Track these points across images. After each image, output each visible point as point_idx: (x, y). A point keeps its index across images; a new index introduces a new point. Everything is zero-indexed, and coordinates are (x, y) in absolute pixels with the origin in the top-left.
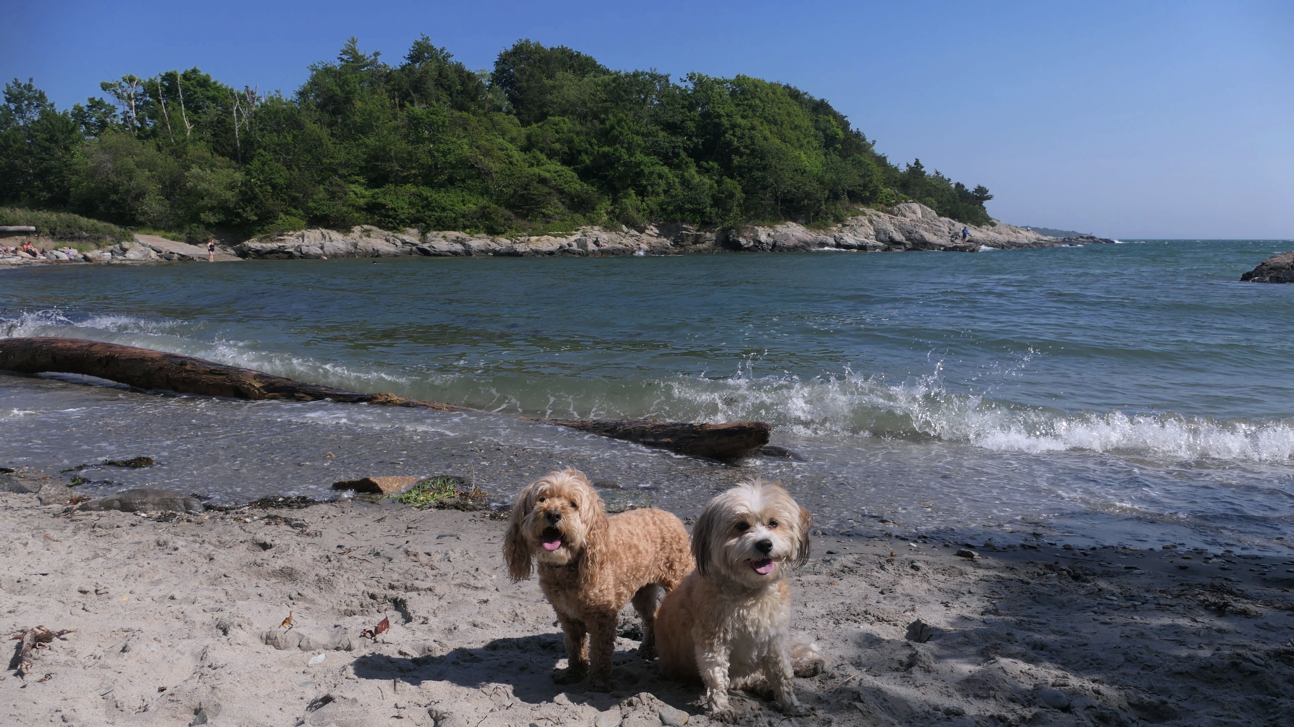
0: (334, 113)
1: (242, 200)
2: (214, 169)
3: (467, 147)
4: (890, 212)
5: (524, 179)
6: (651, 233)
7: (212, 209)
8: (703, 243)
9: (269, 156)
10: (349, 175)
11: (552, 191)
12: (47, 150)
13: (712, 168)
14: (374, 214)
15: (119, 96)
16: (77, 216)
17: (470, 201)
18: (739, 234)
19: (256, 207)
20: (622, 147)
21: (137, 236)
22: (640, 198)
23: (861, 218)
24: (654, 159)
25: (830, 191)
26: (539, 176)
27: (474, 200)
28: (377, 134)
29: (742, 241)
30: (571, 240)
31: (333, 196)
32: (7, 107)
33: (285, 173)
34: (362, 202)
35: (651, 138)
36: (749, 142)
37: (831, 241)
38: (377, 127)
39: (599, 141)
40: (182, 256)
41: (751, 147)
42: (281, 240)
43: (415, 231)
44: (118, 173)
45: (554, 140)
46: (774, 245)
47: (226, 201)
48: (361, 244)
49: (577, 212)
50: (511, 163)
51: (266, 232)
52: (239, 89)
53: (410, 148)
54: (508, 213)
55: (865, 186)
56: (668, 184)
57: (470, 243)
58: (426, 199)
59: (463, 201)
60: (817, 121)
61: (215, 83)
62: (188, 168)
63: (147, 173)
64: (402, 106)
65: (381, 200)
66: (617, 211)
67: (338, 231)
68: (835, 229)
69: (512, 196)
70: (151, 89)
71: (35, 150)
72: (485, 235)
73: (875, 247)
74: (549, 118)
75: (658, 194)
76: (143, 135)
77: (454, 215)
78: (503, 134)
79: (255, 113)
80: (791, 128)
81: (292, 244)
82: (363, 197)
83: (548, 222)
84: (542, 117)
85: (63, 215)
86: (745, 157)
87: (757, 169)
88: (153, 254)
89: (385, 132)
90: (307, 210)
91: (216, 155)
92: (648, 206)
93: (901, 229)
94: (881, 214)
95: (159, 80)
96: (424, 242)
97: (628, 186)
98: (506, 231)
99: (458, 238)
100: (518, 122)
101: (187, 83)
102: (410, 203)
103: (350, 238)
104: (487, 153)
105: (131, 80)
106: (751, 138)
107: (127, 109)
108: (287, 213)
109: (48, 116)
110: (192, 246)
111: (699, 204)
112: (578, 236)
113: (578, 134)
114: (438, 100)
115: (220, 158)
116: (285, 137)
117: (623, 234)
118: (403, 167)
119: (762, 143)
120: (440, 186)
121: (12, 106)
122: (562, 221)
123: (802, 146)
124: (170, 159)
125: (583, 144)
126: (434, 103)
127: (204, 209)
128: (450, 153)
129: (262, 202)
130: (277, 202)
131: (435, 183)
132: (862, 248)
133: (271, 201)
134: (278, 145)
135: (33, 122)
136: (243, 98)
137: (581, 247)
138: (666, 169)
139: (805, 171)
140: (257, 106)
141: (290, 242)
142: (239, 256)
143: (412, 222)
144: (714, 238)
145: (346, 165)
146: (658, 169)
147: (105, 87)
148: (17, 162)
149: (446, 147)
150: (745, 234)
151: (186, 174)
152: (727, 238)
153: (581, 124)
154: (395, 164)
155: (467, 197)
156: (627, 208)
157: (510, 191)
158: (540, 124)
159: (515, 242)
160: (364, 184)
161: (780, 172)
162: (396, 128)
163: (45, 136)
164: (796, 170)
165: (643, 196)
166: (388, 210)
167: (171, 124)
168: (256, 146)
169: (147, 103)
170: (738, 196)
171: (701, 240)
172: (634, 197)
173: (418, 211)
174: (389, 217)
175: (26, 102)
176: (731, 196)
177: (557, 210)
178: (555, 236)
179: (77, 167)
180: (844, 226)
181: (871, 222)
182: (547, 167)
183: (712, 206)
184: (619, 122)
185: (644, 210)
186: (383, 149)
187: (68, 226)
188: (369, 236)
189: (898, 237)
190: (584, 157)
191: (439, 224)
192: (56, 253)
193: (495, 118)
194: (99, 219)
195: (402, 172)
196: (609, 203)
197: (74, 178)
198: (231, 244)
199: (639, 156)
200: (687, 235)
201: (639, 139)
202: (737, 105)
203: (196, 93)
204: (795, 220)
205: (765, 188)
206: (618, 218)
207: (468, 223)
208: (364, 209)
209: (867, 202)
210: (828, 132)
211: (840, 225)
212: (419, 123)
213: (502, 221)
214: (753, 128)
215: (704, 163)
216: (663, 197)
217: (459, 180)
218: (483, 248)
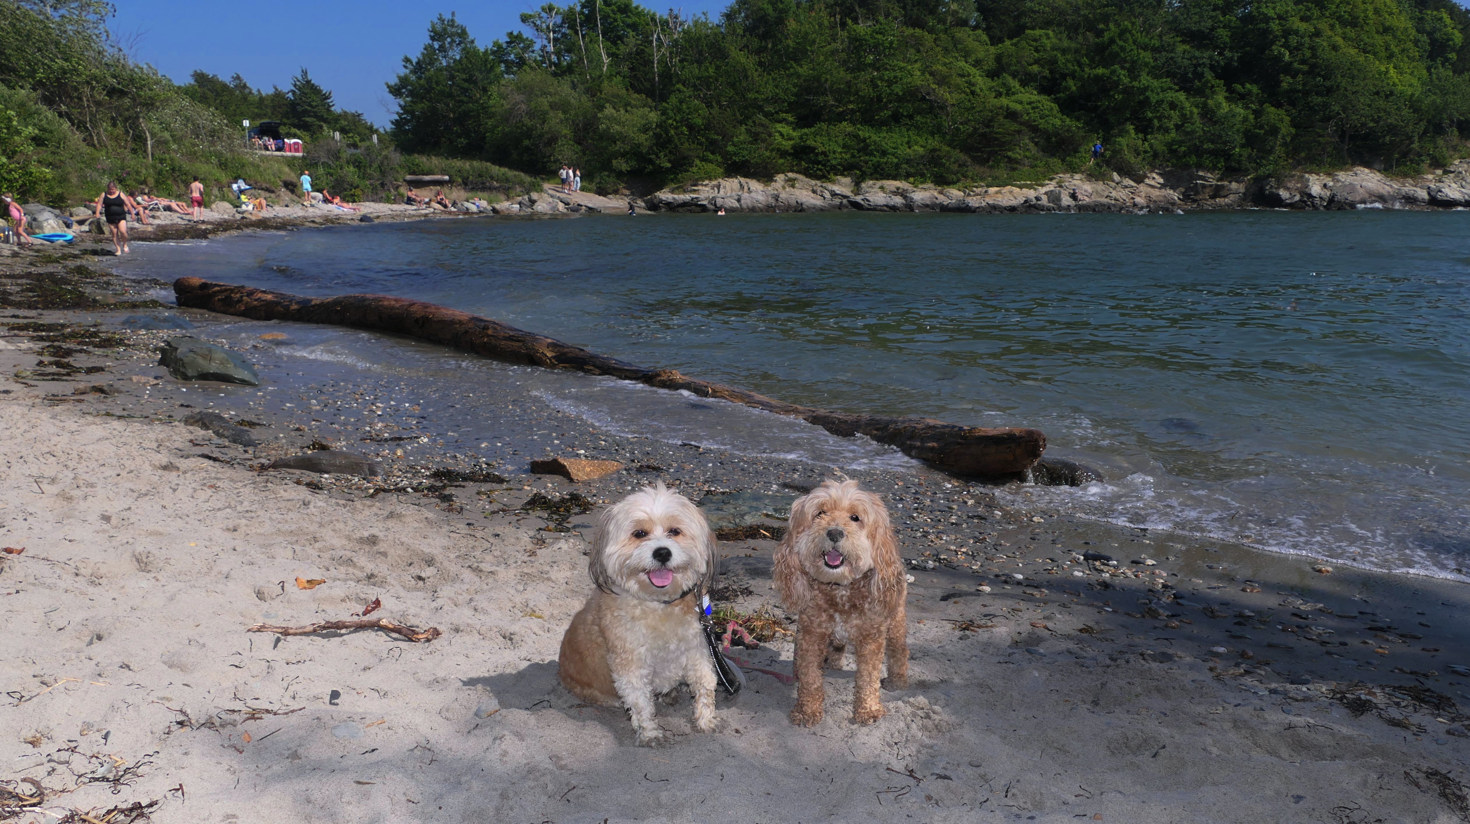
0: (764, 37)
1: (656, 145)
2: (629, 108)
3: (919, 73)
5: (987, 113)
6: (1152, 183)
7: (623, 155)
8: (1225, 197)
9: (688, 92)
10: (776, 113)
11: (1024, 128)
12: (465, 91)
13: (1250, 93)
14: (801, 159)
15: (538, 29)
16: (489, 164)
17: (916, 143)
18: (1280, 184)
19: (670, 152)
20: (1122, 68)
21: (546, 186)
22: (1141, 136)
24: (1167, 81)
25: (1428, 121)
26: (1008, 108)
27: (921, 141)
28: (812, 61)
29: (1284, 194)
30: (1040, 193)
31: (756, 138)
32: (431, 46)
33: (704, 111)
34: (787, 145)
35: (1164, 54)
36: (1308, 54)
37: (1423, 194)
38: (812, 52)
39: (1092, 60)
40: (590, 208)
41: (1311, 61)
42: (695, 191)
43: (847, 180)
44: (531, 115)
45: (1032, 60)
46: (1332, 200)
47: (639, 145)
48: (783, 196)
49: (1053, 155)
50: (973, 93)
51: (679, 182)
52: (662, 13)
53: (849, 77)
54: (963, 157)
56: (1183, 116)
57: (912, 195)
58: (864, 140)
59: (908, 143)
60: (1421, 19)
61: (637, 8)
62: (601, 108)
63: (561, 115)
64: (843, 25)
65: (810, 142)
66: (1108, 154)
67: (759, 181)
68: (1430, 177)
69: (970, 135)
70: (569, 18)
71: (455, 91)
72: (931, 185)
74: (1028, 31)
75: (1167, 130)
76: (561, 72)
77: (896, 160)
78: (966, 54)
79: (676, 41)
80: (1378, 32)
81: (707, 195)
82: (790, 139)
83: (1014, 169)
84: (1018, 31)
85: (476, 164)
86: (1300, 77)
87: (1317, 94)
88: (561, 206)
89: (822, 58)
90: (726, 155)
91: (631, 91)
92: (1151, 147)
95: (578, 9)
96: (857, 194)
97: (1127, 120)
98: (958, 180)
99: (898, 189)
100: (987, 39)
101: (608, 9)
102: (844, 146)
103: (771, 189)
104: (943, 81)
105: (551, 9)
106: (1312, 48)
107: (545, 42)
108: (703, 159)
109: (470, 53)
110: (601, 198)
111: (1225, 143)
112: (1051, 186)
113: (1064, 51)
114: (887, 16)
115: (636, 95)
116: (707, 70)
117: (1113, 184)
118: (840, 102)
119: (1329, 54)
120: (882, 124)
121: (436, 45)
122: (1032, 167)
123: (1391, 57)
124: (584, 98)
125: (1069, 65)
126: (881, 19)
127: (616, 155)
128: (896, 83)
129: (676, 146)
130: (693, 146)
131: (876, 121)
133: (686, 145)
134: (698, 78)
135: (455, 60)
136: (665, 23)
137: (1053, 202)
138: (1182, 96)
139: (1392, 93)
140: (679, 33)
141: (705, 193)
142: (649, 209)
143: (845, 170)
144: (1242, 190)
145: (775, 100)
146: (1170, 95)
147: (524, 19)
148: (439, 106)
149: (893, 74)
150: (1289, 185)
151: (599, 115)
152: (1262, 189)
153: (1070, 38)
154: (830, 97)
155: (914, 138)
156: (1122, 150)
157: (969, 129)
158: (1015, 40)
159: (969, 195)
160: (792, 123)
161: (1353, 97)
162: (834, 53)
163: (464, 76)
164: (1377, 93)
165: (1146, 133)
166: (817, 154)
167: (587, 58)
168: (674, 80)
169: (564, 35)
170: (1284, 131)
171: (1222, 193)
172: (1133, 135)
173: (853, 156)
174: (819, 163)
175: (449, 40)
176: (1274, 131)
177: (1027, 154)
178: (1021, 187)
179: (493, 109)
180: (1446, 172)
182: (1019, 96)
183: (1242, 146)
184: (1122, 33)
185: (1146, 152)
186: (817, 79)
187: (480, 176)
188: (793, 186)
190: (1070, 83)
191: (876, 171)
192: (466, 204)
193: (958, 35)
194: (510, 168)
195: (837, 108)
197: (490, 122)
198: (642, 196)
199: (1145, 79)
200: (1204, 186)
201: (1146, 56)
203: (616, 20)
204: (1368, 165)
205: (1326, 119)
206: (1108, 163)
207: (912, 170)
208: (790, 154)
210: (1437, 35)
211: (1439, 172)
212: (861, 45)
213: (955, 167)
214: (1318, 34)
215: (1238, 87)
216: (1173, 134)
217: (906, 117)
218: (928, 203)
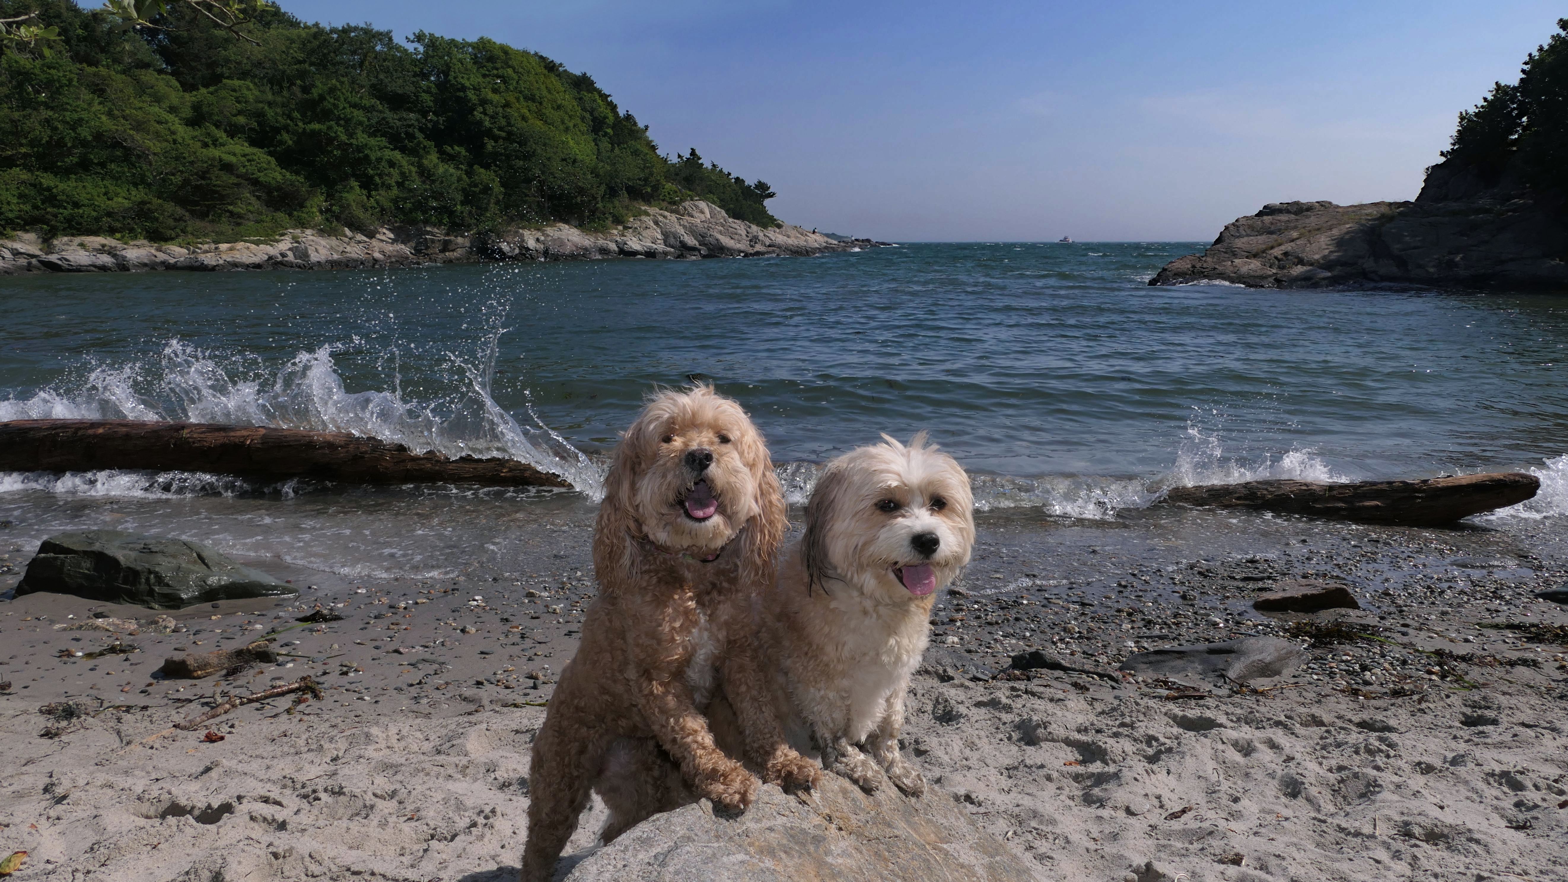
3: (108, 117)
4: (676, 212)
5: (200, 164)
6: (383, 238)
8: (453, 251)
11: (241, 181)
13: (459, 154)
17: (117, 195)
18: (500, 239)
20: (338, 125)
22: (365, 192)
23: (644, 218)
24: (382, 140)
25: (607, 185)
26: (221, 160)
27: (123, 192)
29: (504, 246)
30: (280, 249)
35: (374, 113)
36: (503, 122)
37: (613, 247)
39: (303, 115)
41: (506, 129)
43: (31, 236)
45: (235, 112)
46: (546, 253)
49: (277, 209)
50: (175, 142)
54: (179, 211)
55: (646, 180)
56: (402, 174)
57: (124, 253)
58: (49, 189)
59: (105, 194)
60: (581, 99)
66: (336, 209)
68: (615, 232)
69: (183, 188)
72: (145, 242)
73: (666, 254)
74: (225, 81)
75: (389, 187)
77: (94, 214)
78: (158, 100)
80: (553, 108)
83: (239, 224)
84: (214, 80)
86: (501, 142)
87: (518, 158)
92: (377, 203)
93: (692, 231)
94: (666, 213)
96: (49, 252)
97: (350, 175)
98: (178, 236)
99: (103, 246)
100: (177, 84)
102: (21, 196)
104: (139, 126)
106: (506, 117)
111: (446, 201)
112: (288, 242)
113: (270, 104)
117: (347, 240)
119: (521, 124)
120: (66, 173)
122: (257, 222)
123: (567, 129)
125: (280, 118)
128: (81, 126)
131: (60, 167)
132: (651, 254)
137: (300, 258)
138: (397, 155)
139: (576, 161)
143: (26, 224)
144: (468, 244)
146: (388, 154)
149: (75, 116)
150: (508, 240)
152: (485, 244)
153: (274, 92)
155: (112, 188)
156: (349, 205)
157: (177, 179)
158: (211, 89)
159: (196, 252)
161: (546, 162)
164: (566, 160)
165: (370, 190)
170: (496, 190)
171: (451, 247)
172: (357, 191)
173: (35, 207)
176: (487, 190)
177: (250, 208)
178: (257, 243)
180: (626, 228)
181: (656, 223)
182: (230, 148)
183: (462, 203)
184: (331, 91)
185: (373, 208)
189: (691, 241)
190: (286, 136)
191: (71, 227)
193: (144, 78)
196: (322, 198)
199: (362, 138)
200: (433, 241)
201: (359, 115)
202: (484, 76)
204: (566, 222)
205: (528, 181)
206: (338, 219)
207: (117, 225)
209: (648, 199)
210: (596, 114)
211: (620, 228)
213: (171, 222)
214: (507, 105)
215: (448, 149)
216: (395, 191)
217: (97, 164)
218: (146, 261)
